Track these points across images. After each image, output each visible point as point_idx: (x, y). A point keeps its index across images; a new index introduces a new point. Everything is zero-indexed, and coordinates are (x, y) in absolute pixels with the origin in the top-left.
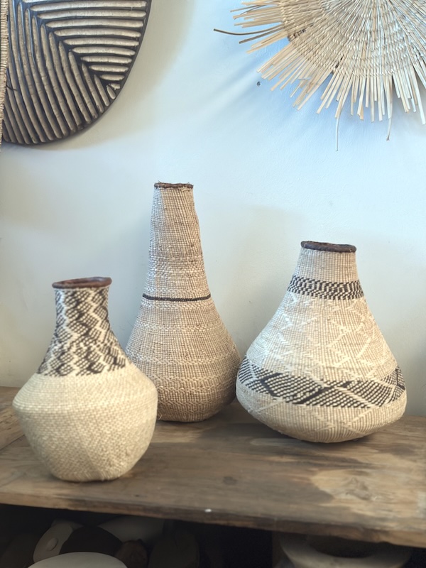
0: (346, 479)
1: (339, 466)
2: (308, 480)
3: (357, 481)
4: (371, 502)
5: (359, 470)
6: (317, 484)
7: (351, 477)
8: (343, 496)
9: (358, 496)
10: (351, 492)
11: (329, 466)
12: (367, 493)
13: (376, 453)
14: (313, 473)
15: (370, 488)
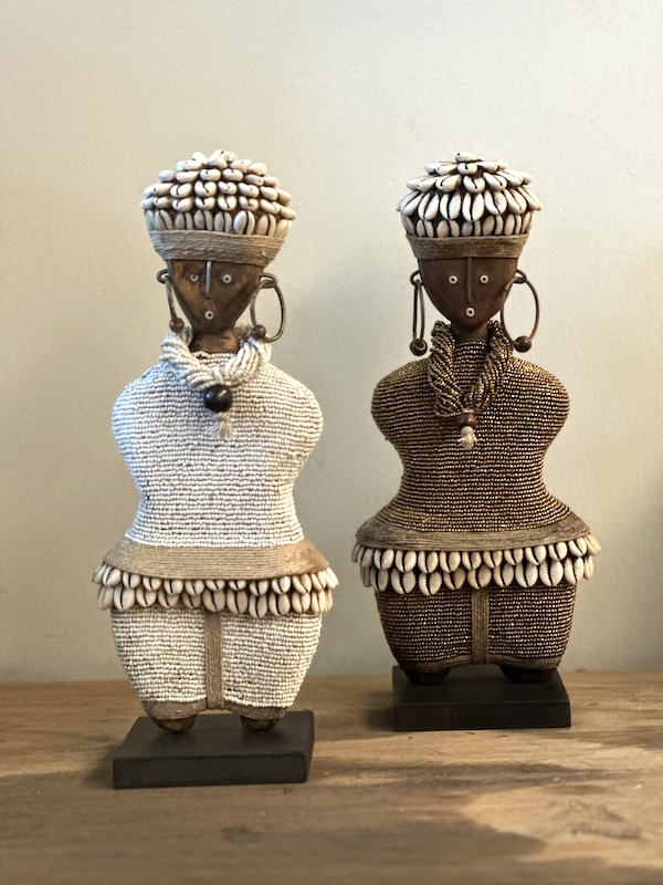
0: (553, 804)
1: (520, 781)
2: (458, 814)
3: (586, 807)
4: (646, 842)
5: (578, 784)
6: (482, 821)
7: (565, 800)
8: (568, 838)
9: (607, 834)
10: (584, 828)
11: (493, 783)
12: (625, 826)
13: (600, 749)
14: (464, 801)
15: (627, 815)
